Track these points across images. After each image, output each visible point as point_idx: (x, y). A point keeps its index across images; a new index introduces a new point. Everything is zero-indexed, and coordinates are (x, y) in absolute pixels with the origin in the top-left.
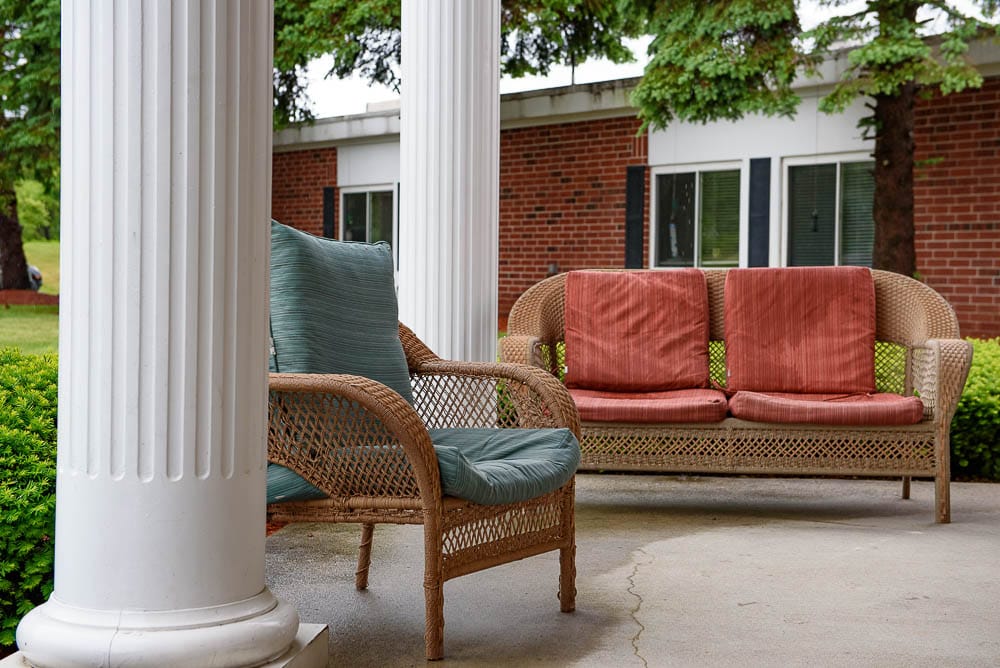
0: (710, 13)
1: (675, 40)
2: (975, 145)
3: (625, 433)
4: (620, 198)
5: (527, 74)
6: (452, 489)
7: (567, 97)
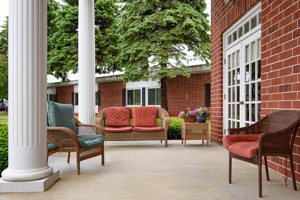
0: (134, 64)
1: (129, 68)
2: (176, 86)
3: (116, 134)
4: (121, 94)
5: (106, 73)
6: (81, 146)
7: (112, 77)
